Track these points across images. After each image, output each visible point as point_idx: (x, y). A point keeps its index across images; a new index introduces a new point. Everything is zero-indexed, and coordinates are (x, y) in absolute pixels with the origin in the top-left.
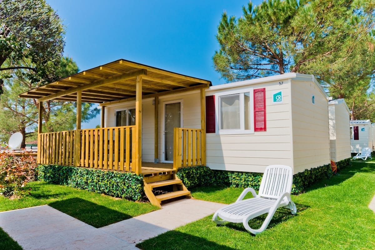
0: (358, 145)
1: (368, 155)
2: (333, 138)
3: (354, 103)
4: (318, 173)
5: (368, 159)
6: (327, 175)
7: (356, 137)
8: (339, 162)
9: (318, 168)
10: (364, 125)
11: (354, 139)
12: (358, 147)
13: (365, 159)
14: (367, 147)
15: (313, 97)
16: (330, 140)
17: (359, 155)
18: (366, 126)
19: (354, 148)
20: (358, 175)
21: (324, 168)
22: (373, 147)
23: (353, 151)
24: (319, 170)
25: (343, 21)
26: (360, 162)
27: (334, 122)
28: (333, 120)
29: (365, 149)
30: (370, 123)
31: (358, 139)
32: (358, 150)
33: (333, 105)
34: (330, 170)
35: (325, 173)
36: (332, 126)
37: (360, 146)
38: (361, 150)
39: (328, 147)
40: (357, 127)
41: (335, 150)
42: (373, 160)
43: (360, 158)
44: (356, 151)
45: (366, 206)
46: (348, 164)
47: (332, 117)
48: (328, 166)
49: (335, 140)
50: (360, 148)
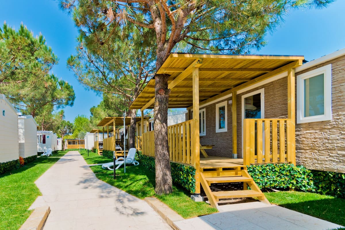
0: (45, 147)
1: (50, 153)
2: (22, 141)
3: (44, 120)
4: (7, 166)
5: (50, 155)
6: (15, 167)
7: (44, 142)
8: (27, 158)
9: (7, 163)
10: (49, 134)
11: (43, 143)
12: (45, 148)
13: (48, 156)
14: (50, 148)
15: (4, 111)
16: (19, 143)
17: (45, 153)
18: (50, 134)
19: (43, 149)
20: (39, 165)
21: (12, 162)
22: (54, 148)
23: (42, 151)
24: (7, 164)
25: (29, 62)
26: (45, 157)
27: (24, 130)
28: (23, 129)
29: (49, 149)
30: (53, 133)
31: (45, 143)
32: (45, 150)
33: (23, 119)
34: (18, 164)
35: (14, 166)
36: (22, 133)
37: (46, 148)
38: (47, 150)
39: (18, 147)
40: (45, 135)
41: (24, 150)
42: (53, 156)
43: (45, 155)
44: (44, 150)
45: (33, 182)
46: (35, 159)
47: (22, 127)
48: (17, 161)
49: (23, 143)
50: (46, 149)
